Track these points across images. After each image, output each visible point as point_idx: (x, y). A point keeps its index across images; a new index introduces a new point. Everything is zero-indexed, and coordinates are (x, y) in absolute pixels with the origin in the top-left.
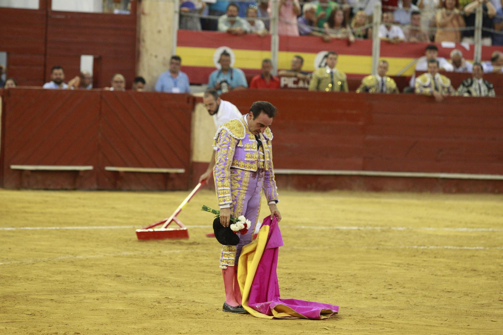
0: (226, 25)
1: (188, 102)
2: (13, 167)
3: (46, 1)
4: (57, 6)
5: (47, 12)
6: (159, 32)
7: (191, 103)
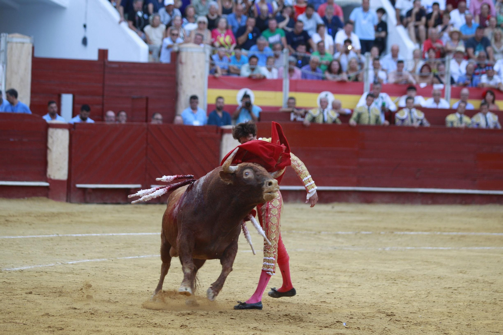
0: (248, 71)
1: (217, 132)
2: (78, 186)
3: (103, 53)
4: (112, 57)
5: (104, 62)
6: (194, 77)
7: (219, 134)
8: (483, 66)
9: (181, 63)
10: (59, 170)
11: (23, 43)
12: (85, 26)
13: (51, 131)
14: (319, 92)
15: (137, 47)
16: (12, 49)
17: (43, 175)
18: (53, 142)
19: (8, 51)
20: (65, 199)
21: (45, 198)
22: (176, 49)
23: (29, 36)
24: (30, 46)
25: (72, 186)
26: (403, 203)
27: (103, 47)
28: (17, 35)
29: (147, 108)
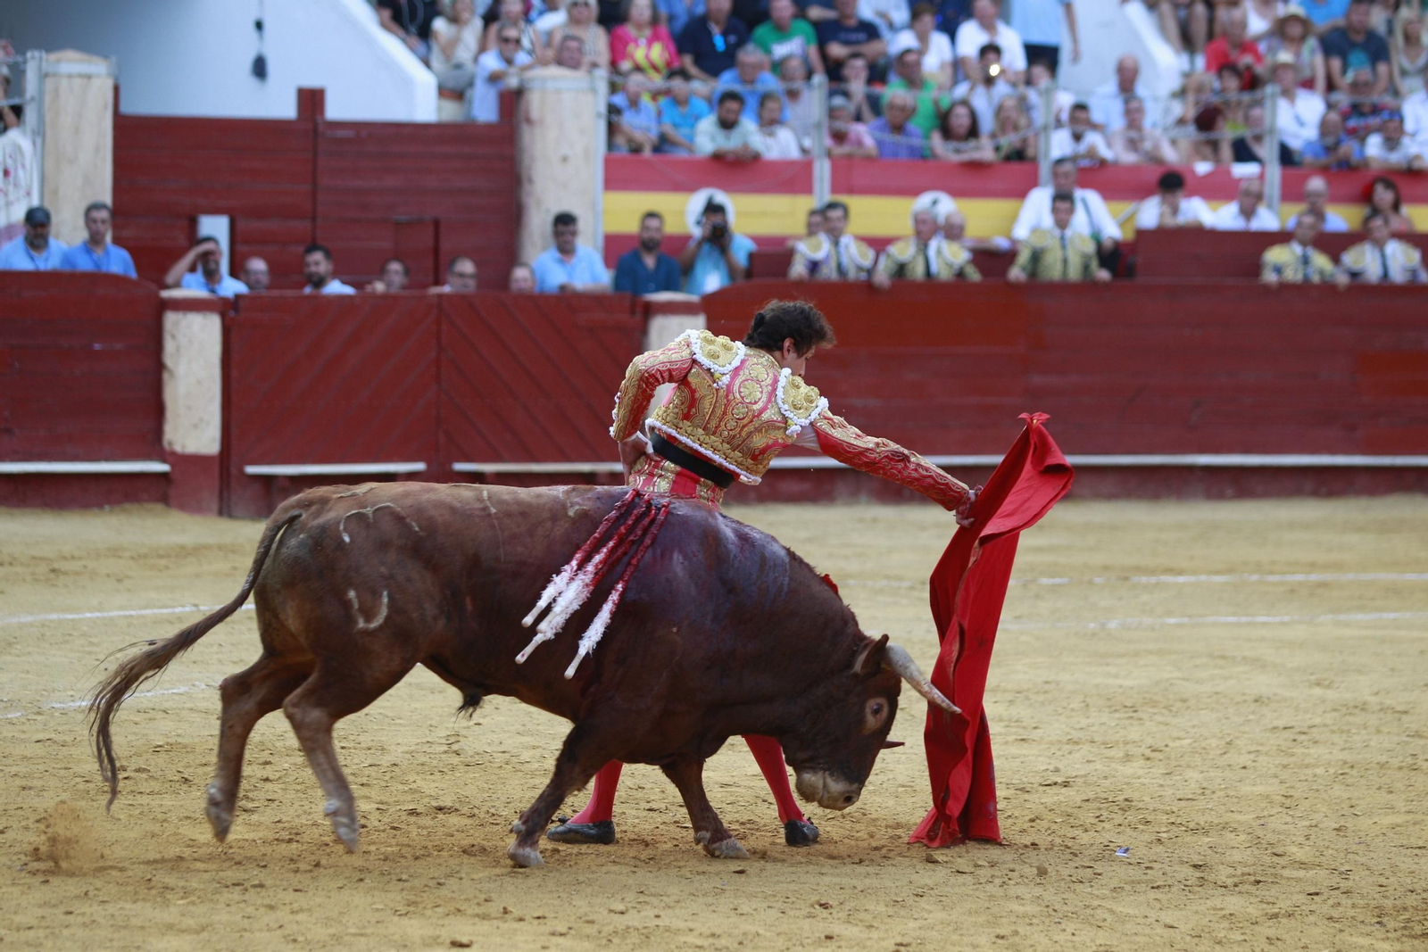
0: (713, 139)
1: (633, 312)
2: (251, 470)
3: (311, 100)
4: (335, 110)
5: (315, 125)
6: (565, 159)
7: (638, 317)
8: (1366, 109)
9: (529, 121)
10: (195, 426)
11: (89, 77)
12: (259, 26)
13: (171, 318)
14: (915, 192)
15: (406, 81)
16: (56, 91)
17: (152, 443)
18: (178, 350)
19: (48, 99)
20: (215, 507)
21: (159, 507)
22: (513, 82)
23: (106, 57)
24: (109, 84)
25: (234, 471)
26: (1155, 496)
27: (311, 82)
28: (70, 54)
29: (436, 251)
